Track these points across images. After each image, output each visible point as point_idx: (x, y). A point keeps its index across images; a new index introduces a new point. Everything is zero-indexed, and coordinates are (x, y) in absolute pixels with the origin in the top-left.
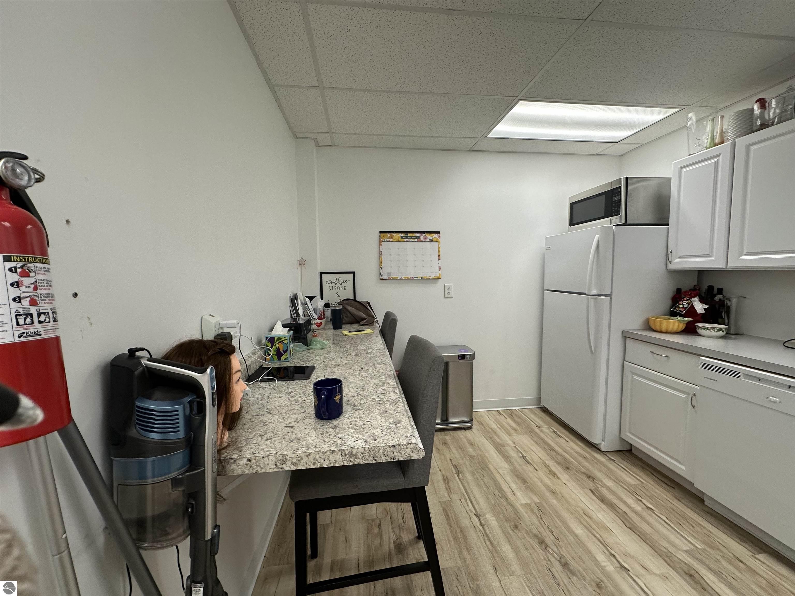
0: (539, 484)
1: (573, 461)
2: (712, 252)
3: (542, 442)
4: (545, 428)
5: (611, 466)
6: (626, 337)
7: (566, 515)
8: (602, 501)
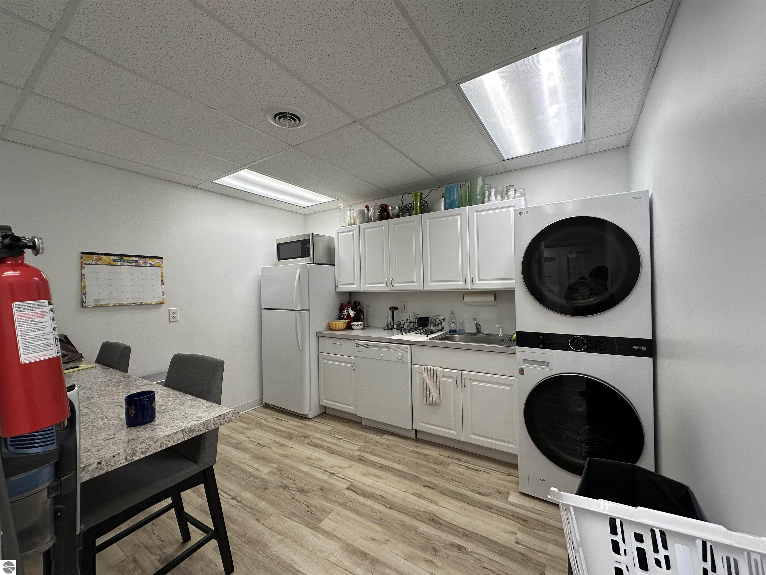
0: (276, 456)
1: (294, 432)
2: (354, 281)
3: (269, 428)
4: (270, 419)
5: (316, 425)
6: (319, 336)
7: (296, 464)
8: (315, 447)
